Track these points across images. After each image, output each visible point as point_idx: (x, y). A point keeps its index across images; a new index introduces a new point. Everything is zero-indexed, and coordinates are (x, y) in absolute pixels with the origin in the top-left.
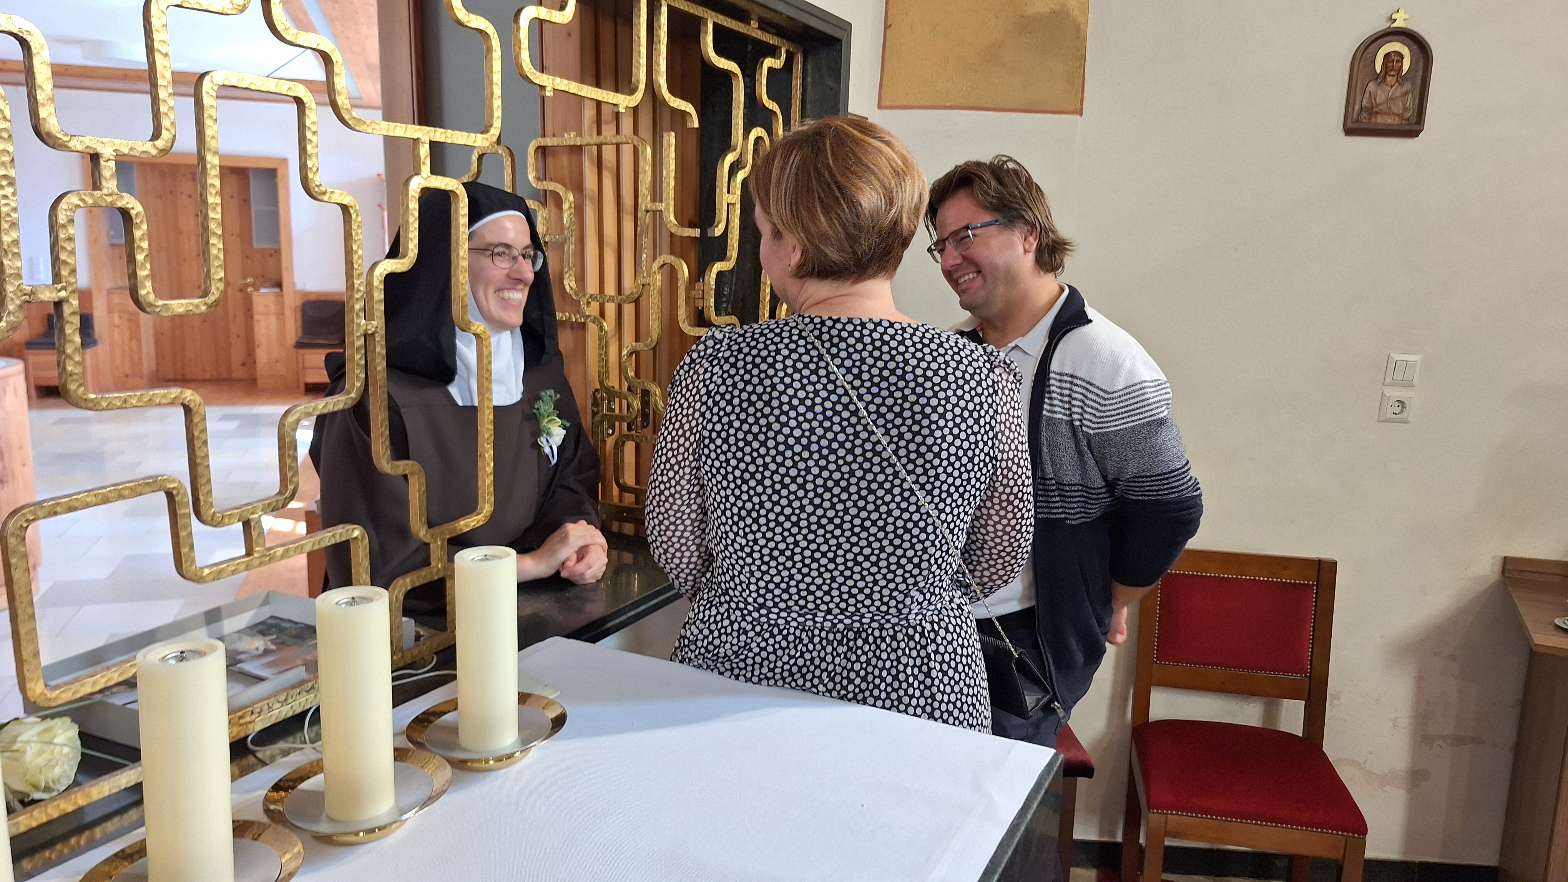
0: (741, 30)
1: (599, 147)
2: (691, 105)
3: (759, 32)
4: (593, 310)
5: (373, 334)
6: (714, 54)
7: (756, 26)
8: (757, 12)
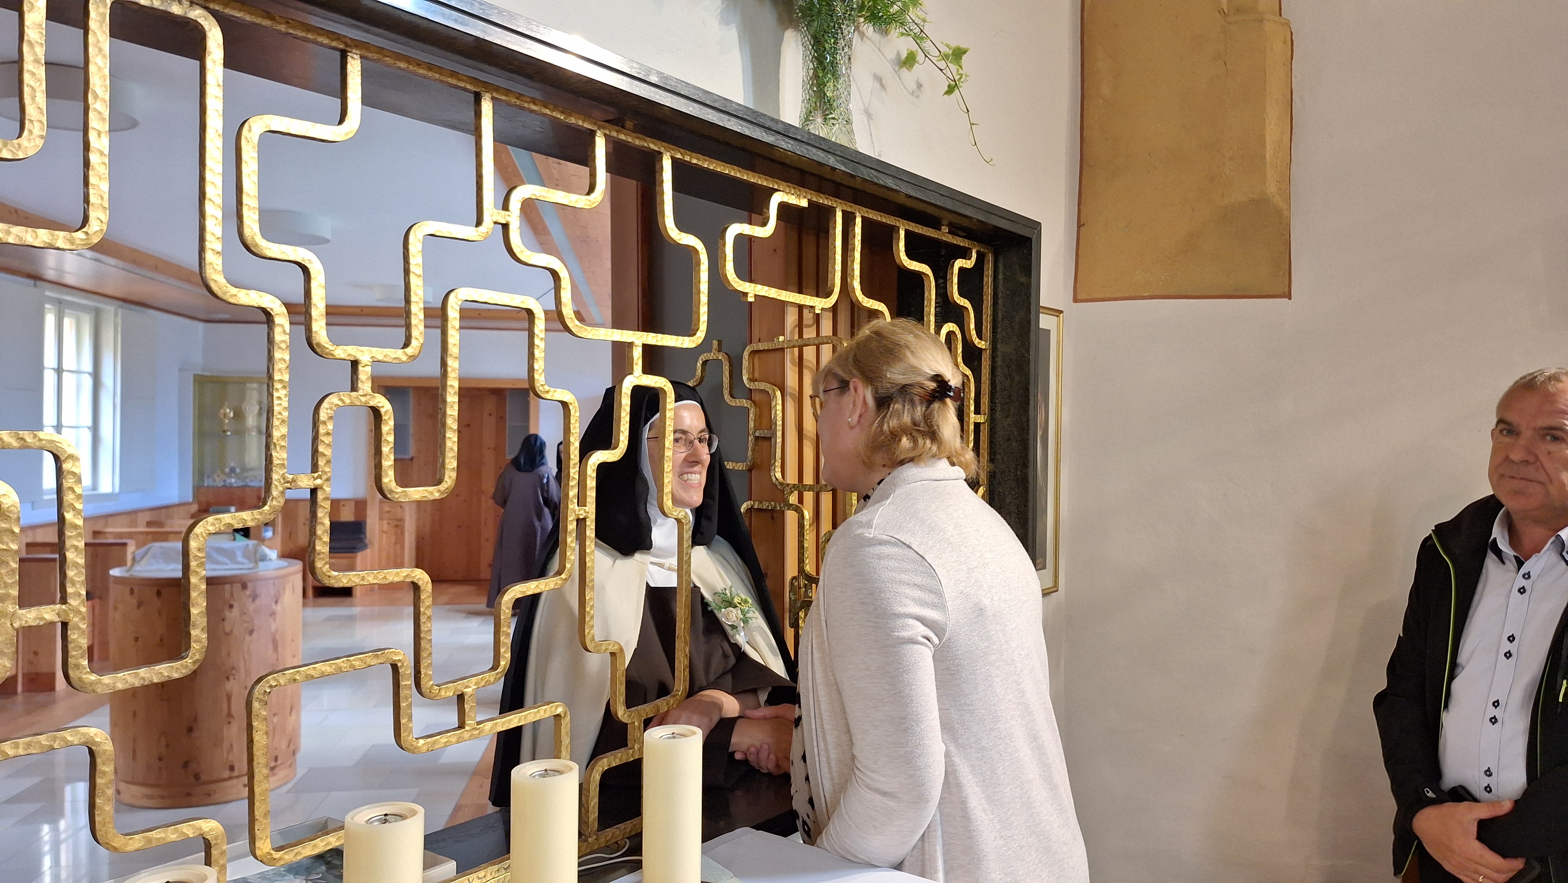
0: (932, 235)
1: (801, 347)
2: (883, 304)
3: (950, 236)
6: (906, 258)
7: (947, 231)
8: (947, 218)
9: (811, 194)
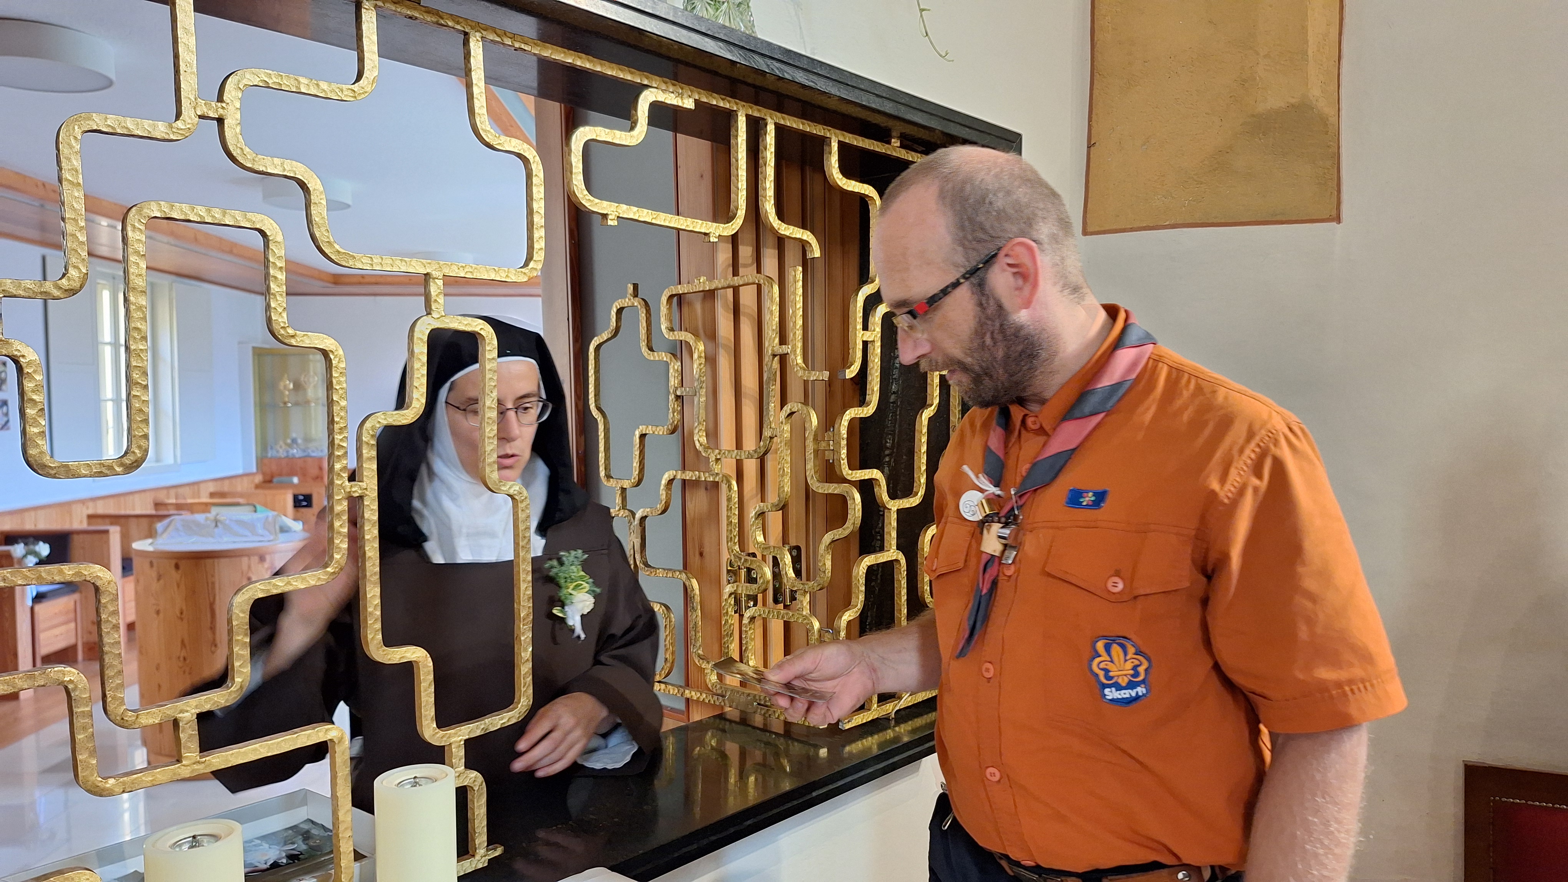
0: (877, 149)
1: (736, 290)
2: (809, 233)
3: (903, 151)
4: (728, 467)
5: (361, 498)
6: (841, 176)
7: (898, 144)
8: (898, 128)
9: (699, 93)
